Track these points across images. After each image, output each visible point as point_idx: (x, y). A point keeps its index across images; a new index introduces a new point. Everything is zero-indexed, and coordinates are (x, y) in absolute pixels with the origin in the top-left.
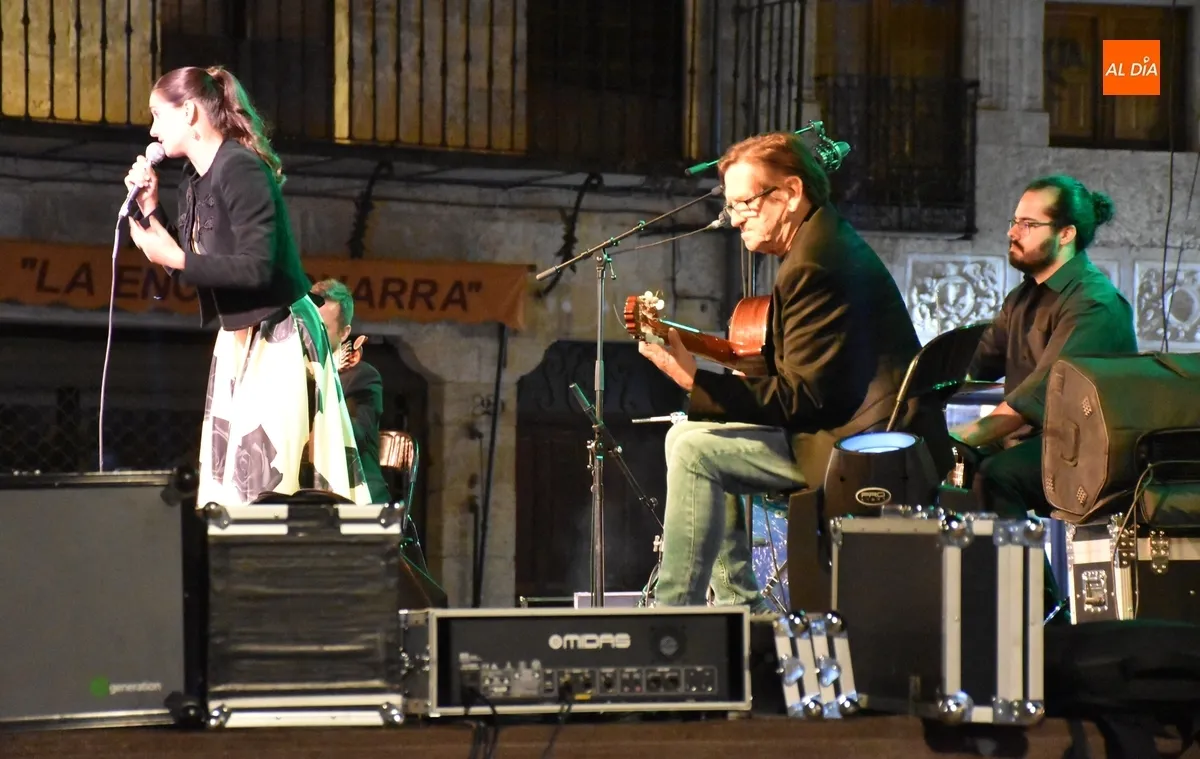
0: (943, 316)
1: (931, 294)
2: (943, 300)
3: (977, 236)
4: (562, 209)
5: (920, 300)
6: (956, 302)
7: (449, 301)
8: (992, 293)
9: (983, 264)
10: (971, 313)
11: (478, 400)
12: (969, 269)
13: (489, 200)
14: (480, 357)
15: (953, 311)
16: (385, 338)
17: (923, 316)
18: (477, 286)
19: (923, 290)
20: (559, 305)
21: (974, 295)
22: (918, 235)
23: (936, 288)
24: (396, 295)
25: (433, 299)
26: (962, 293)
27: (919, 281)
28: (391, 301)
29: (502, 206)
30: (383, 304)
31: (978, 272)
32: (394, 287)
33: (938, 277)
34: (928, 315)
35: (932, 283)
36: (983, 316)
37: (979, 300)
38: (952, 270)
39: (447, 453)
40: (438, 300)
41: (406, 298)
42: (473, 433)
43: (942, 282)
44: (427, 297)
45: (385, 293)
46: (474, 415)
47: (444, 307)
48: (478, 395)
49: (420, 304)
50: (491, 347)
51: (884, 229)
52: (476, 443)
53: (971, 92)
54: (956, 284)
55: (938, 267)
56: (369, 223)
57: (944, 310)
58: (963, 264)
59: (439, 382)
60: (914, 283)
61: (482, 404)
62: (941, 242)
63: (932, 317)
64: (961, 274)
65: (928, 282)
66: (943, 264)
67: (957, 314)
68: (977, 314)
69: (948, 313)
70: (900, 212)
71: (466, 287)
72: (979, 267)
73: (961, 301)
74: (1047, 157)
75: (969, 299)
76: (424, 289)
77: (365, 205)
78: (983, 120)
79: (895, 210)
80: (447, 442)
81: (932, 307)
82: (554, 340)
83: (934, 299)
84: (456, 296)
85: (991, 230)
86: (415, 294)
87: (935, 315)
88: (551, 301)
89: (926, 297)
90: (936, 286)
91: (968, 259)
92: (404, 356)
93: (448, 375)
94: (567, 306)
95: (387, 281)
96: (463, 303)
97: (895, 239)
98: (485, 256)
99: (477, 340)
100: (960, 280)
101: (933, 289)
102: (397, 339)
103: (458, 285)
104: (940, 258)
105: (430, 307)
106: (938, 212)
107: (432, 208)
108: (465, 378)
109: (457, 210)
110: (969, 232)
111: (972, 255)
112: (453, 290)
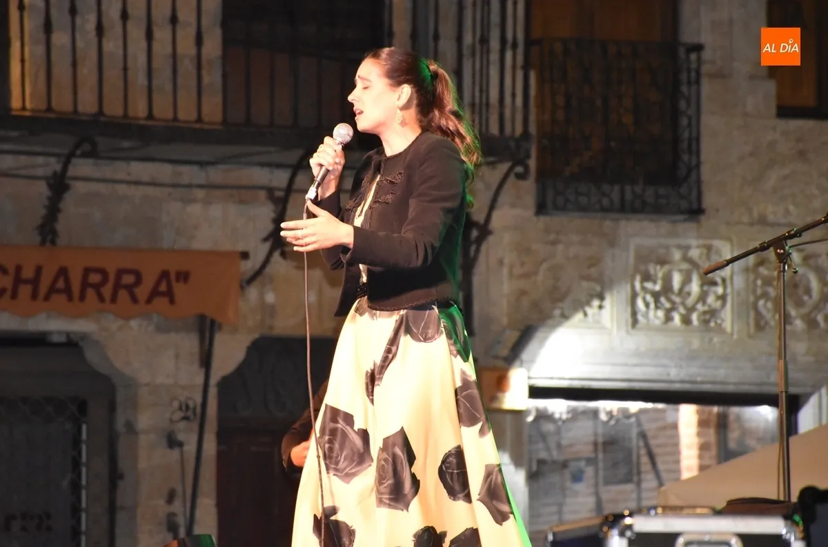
0: (668, 305)
1: (655, 282)
2: (667, 288)
3: (703, 218)
4: (270, 191)
5: (643, 288)
6: (681, 290)
7: (155, 293)
8: (719, 280)
9: (709, 248)
10: (697, 302)
11: (176, 404)
12: (694, 253)
13: (185, 180)
14: (177, 356)
15: (677, 300)
16: (68, 334)
17: (647, 305)
18: (184, 276)
19: (647, 277)
20: (261, 296)
21: (700, 283)
22: (641, 216)
23: (660, 275)
24: (97, 287)
25: (137, 291)
26: (687, 281)
27: (642, 268)
28: (90, 293)
29: (201, 186)
30: (82, 297)
31: (704, 257)
32: (95, 278)
33: (662, 262)
34: (652, 306)
35: (655, 269)
36: (709, 306)
37: (705, 288)
38: (677, 255)
39: (143, 464)
40: (142, 292)
41: (107, 291)
42: (173, 442)
43: (666, 268)
44: (130, 288)
45: (85, 285)
46: (171, 421)
47: (149, 301)
48: (175, 398)
49: (123, 295)
50: (190, 343)
51: (604, 210)
52: (175, 453)
53: (693, 56)
54: (680, 271)
55: (662, 251)
56: (62, 205)
57: (669, 300)
58: (688, 248)
59: (131, 384)
60: (636, 270)
61: (180, 409)
62: (664, 225)
63: (657, 308)
64: (686, 259)
65: (652, 268)
66: (667, 247)
67: (683, 304)
68: (704, 303)
69: (673, 303)
70: (622, 192)
71: (173, 277)
72: (705, 251)
73: (686, 289)
74: (774, 129)
75: (695, 287)
76: (128, 279)
77: (59, 185)
78: (706, 88)
79: (617, 188)
80: (142, 453)
81: (656, 296)
82: (257, 336)
83: (658, 288)
84: (163, 287)
85: (717, 210)
86: (117, 286)
87: (659, 305)
88: (253, 292)
89: (649, 285)
90: (660, 272)
91: (694, 242)
92: (91, 355)
93: (144, 377)
94: (270, 298)
95: (87, 271)
96: (170, 295)
97: (617, 220)
98: (181, 244)
99: (174, 337)
100: (685, 266)
101: (656, 275)
102: (84, 336)
103: (165, 275)
104: (663, 241)
105: (134, 300)
106: (662, 191)
107: (122, 189)
108: (160, 380)
109: (150, 191)
110: (695, 212)
111: (699, 237)
112: (158, 283)
